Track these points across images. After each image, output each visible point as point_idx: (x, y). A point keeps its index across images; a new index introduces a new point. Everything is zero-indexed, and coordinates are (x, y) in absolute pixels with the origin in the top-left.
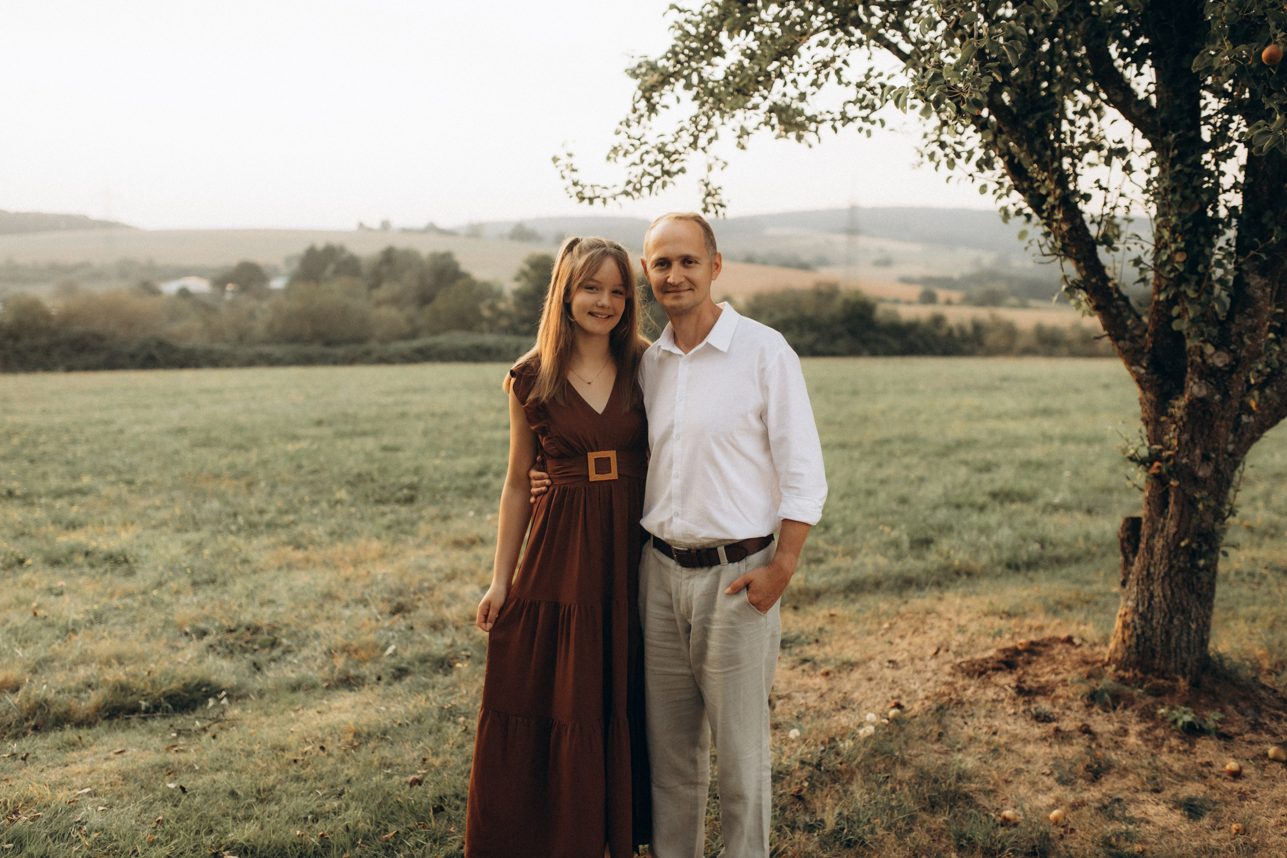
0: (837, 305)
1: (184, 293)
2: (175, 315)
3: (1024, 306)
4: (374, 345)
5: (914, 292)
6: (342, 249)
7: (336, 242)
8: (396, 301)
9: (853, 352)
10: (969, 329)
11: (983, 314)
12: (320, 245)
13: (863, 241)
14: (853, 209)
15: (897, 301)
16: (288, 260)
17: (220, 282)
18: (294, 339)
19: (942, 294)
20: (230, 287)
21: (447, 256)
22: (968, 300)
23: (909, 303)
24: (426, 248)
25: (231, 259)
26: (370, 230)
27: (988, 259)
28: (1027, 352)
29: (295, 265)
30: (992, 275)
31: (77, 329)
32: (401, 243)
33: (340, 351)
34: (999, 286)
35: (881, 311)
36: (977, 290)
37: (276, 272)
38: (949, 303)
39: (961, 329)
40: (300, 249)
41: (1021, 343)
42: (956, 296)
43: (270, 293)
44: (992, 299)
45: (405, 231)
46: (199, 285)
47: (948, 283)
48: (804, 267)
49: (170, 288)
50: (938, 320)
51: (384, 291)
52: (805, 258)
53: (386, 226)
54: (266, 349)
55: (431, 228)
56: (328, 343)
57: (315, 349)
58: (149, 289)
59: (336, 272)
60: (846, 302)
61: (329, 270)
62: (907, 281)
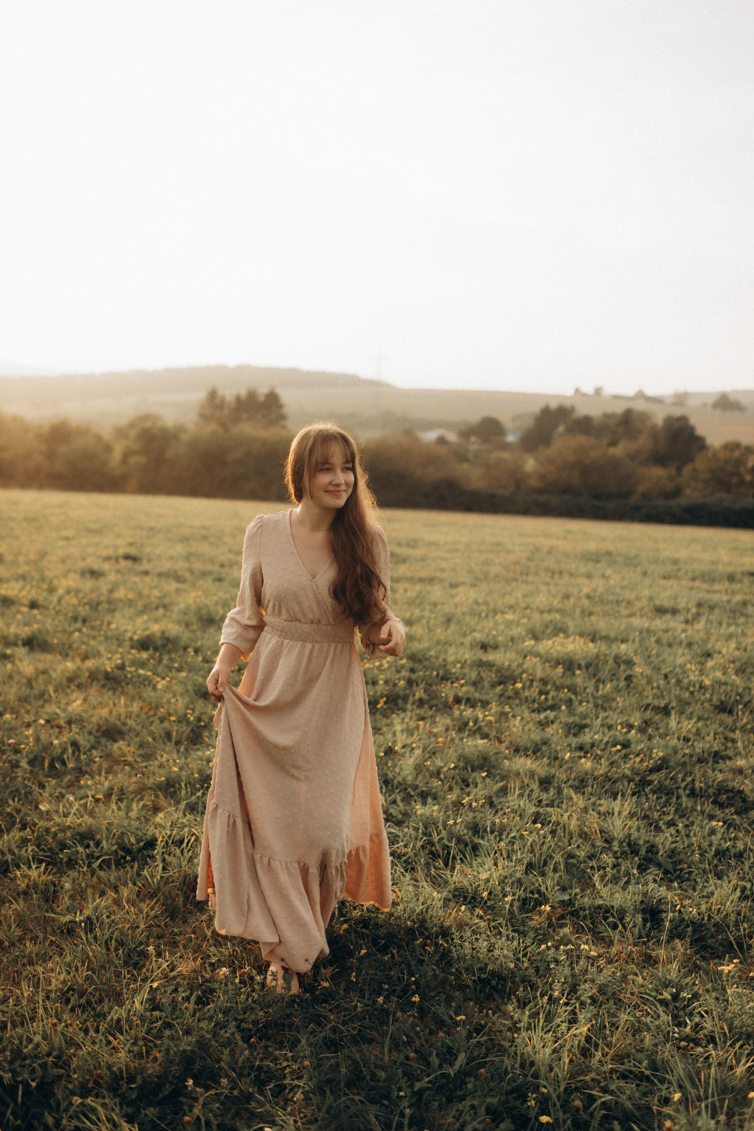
1: (442, 441)
6: (572, 409)
7: (567, 404)
12: (554, 405)
16: (515, 418)
17: (466, 434)
20: (473, 439)
21: (683, 420)
25: (475, 415)
29: (530, 423)
40: (536, 409)
43: (506, 446)
46: (452, 437)
49: (429, 436)
53: (598, 391)
55: (640, 395)
56: (597, 496)
58: (411, 436)
59: (568, 431)
61: (561, 428)
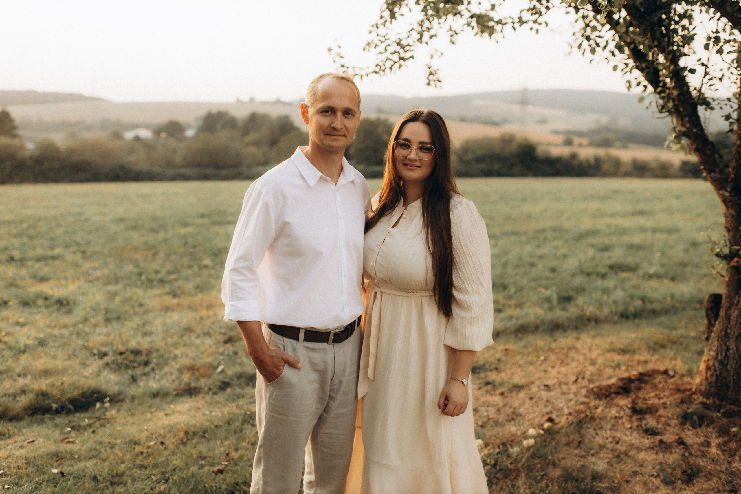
0: (514, 147)
1: (137, 139)
2: (132, 151)
3: (625, 147)
4: (244, 169)
5: (560, 139)
6: (227, 114)
7: (223, 109)
8: (257, 143)
9: (523, 174)
10: (592, 161)
11: (601, 152)
12: (214, 110)
13: (530, 109)
14: (525, 91)
15: (549, 144)
16: (197, 119)
17: (157, 132)
18: (199, 165)
19: (577, 140)
20: (163, 135)
21: (287, 117)
22: (593, 144)
23: (557, 145)
24: (275, 112)
25: (163, 118)
26: (243, 103)
27: (604, 120)
28: (627, 175)
29: (200, 123)
30: (606, 129)
31: (75, 158)
32: (260, 110)
33: (225, 172)
34: (611, 136)
35: (540, 150)
36: (597, 138)
37: (189, 126)
38: (580, 145)
39: (588, 161)
40: (203, 113)
41: (623, 169)
42: (585, 141)
43: (185, 139)
44: (606, 143)
45: (264, 103)
46: (145, 134)
47: (580, 134)
48: (495, 124)
49: (129, 135)
50: (574, 156)
51: (251, 137)
52: (496, 118)
53: (252, 100)
54: (183, 171)
55: (278, 102)
56: (218, 167)
57: (210, 171)
58: (117, 136)
59: (224, 127)
60: (520, 145)
61: (219, 125)
62: (556, 132)
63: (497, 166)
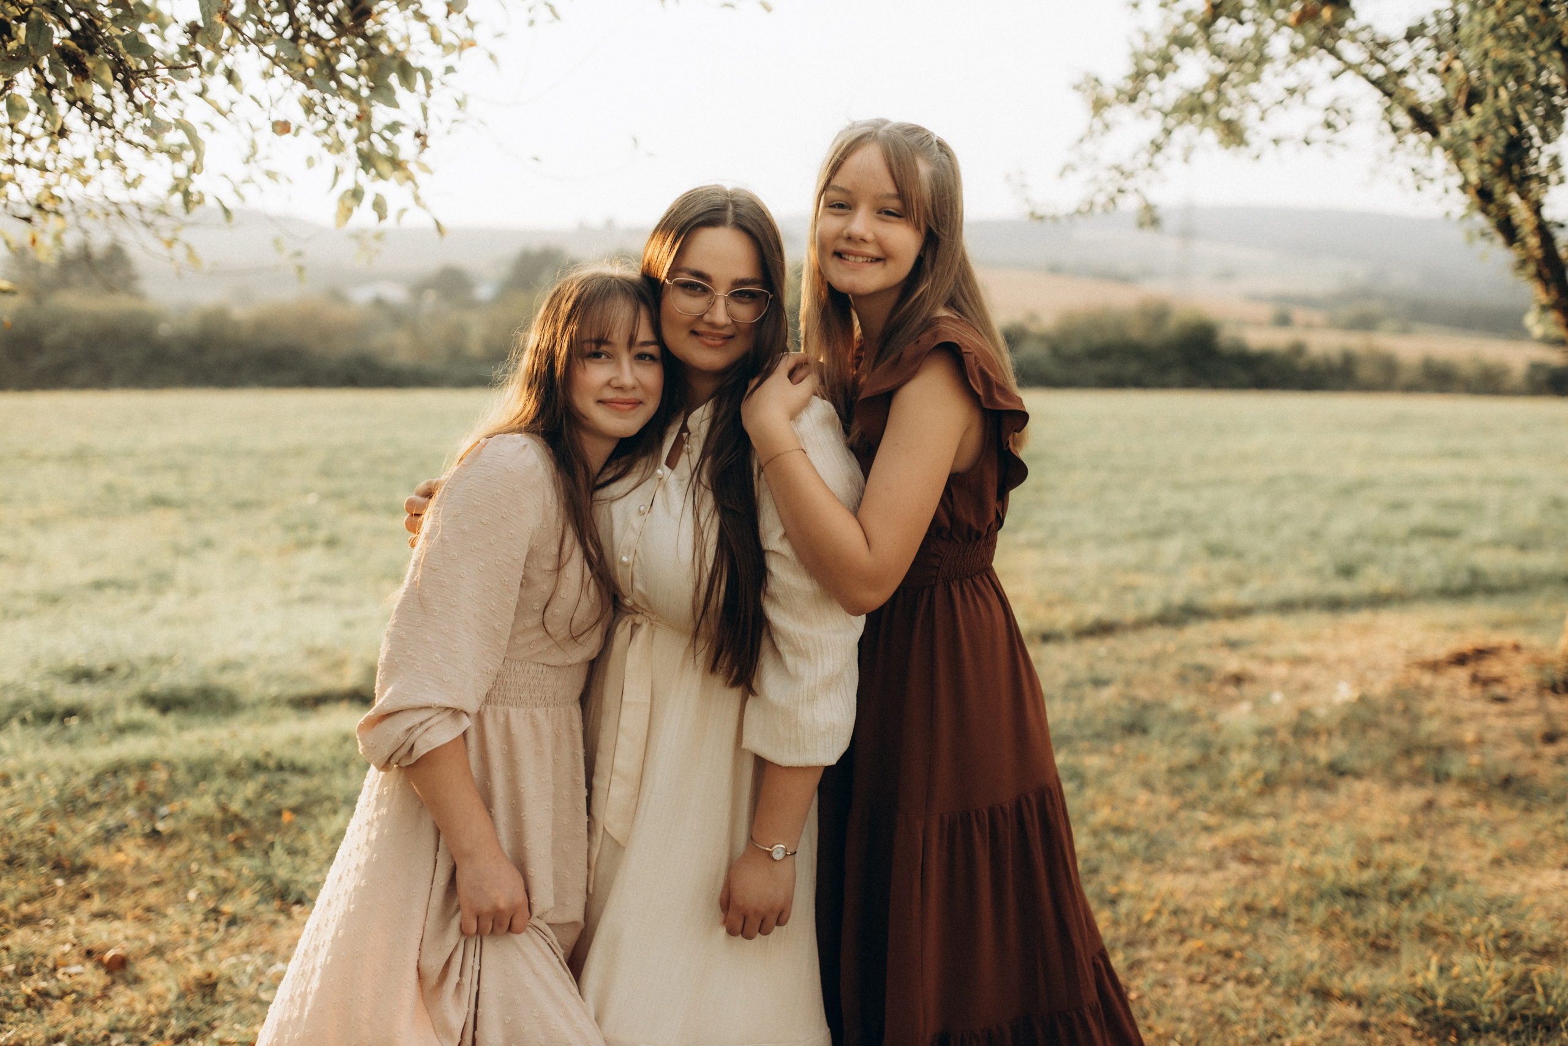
0: (1171, 329)
1: (379, 302)
3: (1405, 330)
5: (1265, 311)
7: (553, 244)
9: (1189, 384)
10: (1337, 360)
11: (1355, 342)
12: (536, 245)
15: (1242, 323)
16: (498, 265)
17: (418, 289)
19: (1300, 315)
20: (429, 295)
22: (1333, 324)
23: (1259, 324)
25: (432, 263)
26: (593, 230)
27: (1360, 272)
28: (1412, 388)
29: (506, 272)
30: (1365, 293)
34: (1375, 307)
35: (1227, 335)
36: (1346, 312)
37: (482, 279)
38: (1309, 326)
39: (1327, 359)
40: (513, 251)
41: (1404, 377)
42: (1317, 317)
43: (476, 302)
44: (1365, 323)
45: (633, 232)
46: (393, 292)
47: (1308, 302)
48: (1124, 280)
49: (362, 295)
50: (1298, 350)
53: (610, 223)
58: (339, 296)
61: (546, 276)
62: (1255, 298)
63: (1133, 368)
